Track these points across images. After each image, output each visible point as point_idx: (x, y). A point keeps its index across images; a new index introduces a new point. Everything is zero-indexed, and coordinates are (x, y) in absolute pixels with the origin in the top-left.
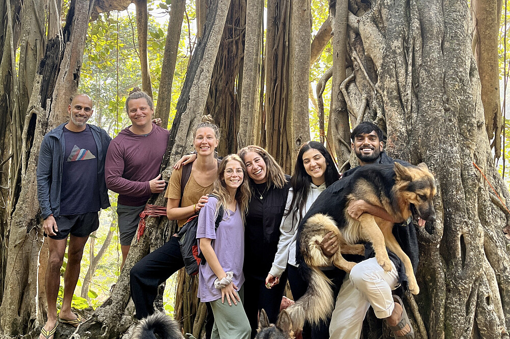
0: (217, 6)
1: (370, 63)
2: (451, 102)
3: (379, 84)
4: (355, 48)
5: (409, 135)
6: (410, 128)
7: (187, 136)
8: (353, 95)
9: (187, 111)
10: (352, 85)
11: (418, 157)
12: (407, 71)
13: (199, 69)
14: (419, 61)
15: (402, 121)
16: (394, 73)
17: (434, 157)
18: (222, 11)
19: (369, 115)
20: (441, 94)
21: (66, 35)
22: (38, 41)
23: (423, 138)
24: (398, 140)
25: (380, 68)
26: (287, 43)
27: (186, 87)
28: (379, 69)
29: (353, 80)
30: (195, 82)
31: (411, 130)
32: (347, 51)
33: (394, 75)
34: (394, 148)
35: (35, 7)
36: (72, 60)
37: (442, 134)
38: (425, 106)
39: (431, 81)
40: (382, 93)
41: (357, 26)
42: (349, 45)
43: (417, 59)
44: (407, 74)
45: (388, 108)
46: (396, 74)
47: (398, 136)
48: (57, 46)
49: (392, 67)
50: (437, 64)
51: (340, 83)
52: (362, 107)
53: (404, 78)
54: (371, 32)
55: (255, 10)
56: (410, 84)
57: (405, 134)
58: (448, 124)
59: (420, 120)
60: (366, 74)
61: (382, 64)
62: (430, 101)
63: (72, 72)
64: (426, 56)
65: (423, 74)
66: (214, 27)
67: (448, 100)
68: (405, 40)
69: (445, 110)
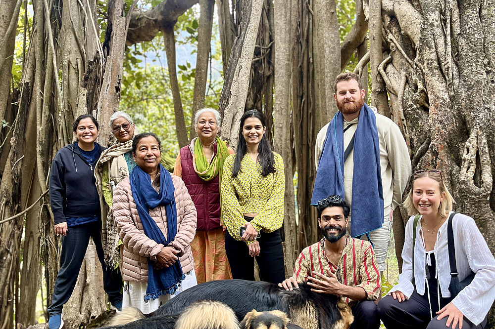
0: (251, 6)
1: (407, 41)
2: (493, 65)
3: (418, 58)
4: (390, 31)
5: (452, 101)
6: (452, 93)
7: (231, 130)
8: (392, 75)
9: (230, 105)
10: (390, 67)
11: (462, 120)
12: (445, 41)
13: (238, 66)
14: (457, 31)
15: (444, 88)
16: (433, 44)
17: (479, 117)
18: (257, 10)
19: (410, 89)
20: (482, 58)
21: (106, 50)
22: (79, 60)
23: (466, 101)
24: (441, 106)
25: (418, 42)
26: (311, 59)
27: (227, 85)
28: (418, 44)
29: (390, 62)
30: (235, 78)
31: (453, 96)
32: (383, 35)
33: (434, 47)
34: (438, 114)
35: (75, 27)
36: (113, 74)
37: (485, 95)
38: (466, 71)
39: (471, 48)
40: (422, 66)
41: (392, 9)
42: (384, 29)
43: (454, 29)
44: (446, 44)
45: (428, 79)
46: (435, 45)
47: (441, 103)
48: (98, 61)
49: (430, 39)
50: (476, 30)
51: (377, 65)
52: (402, 83)
53: (444, 47)
54: (407, 10)
55: (283, 19)
56: (450, 53)
57: (448, 100)
58: (491, 85)
59: (462, 85)
60: (403, 53)
61: (421, 38)
62: (471, 66)
63: (113, 85)
64: (465, 25)
65: (462, 42)
66: (249, 25)
67: (489, 63)
68: (442, 13)
69: (486, 72)
